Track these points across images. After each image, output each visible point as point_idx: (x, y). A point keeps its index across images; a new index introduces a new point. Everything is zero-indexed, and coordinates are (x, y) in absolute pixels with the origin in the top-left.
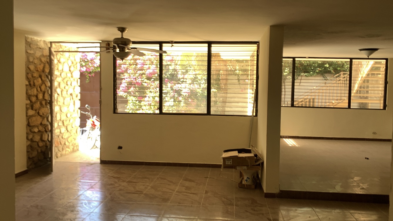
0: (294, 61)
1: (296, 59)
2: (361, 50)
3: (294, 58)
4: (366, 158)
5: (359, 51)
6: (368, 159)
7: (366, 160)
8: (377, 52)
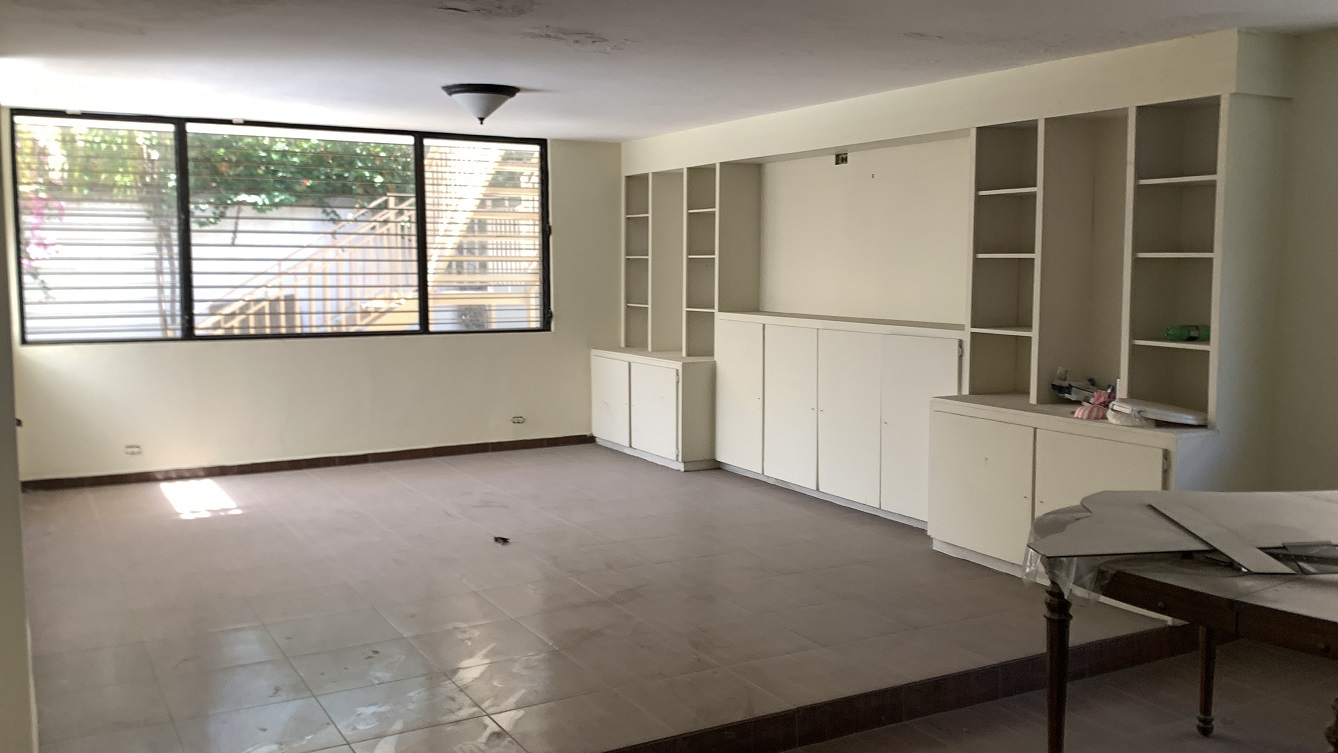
0: (181, 136)
1: (190, 128)
2: (451, 90)
3: (180, 123)
4: (497, 539)
5: (444, 93)
6: (505, 541)
7: (499, 545)
8: (510, 101)
